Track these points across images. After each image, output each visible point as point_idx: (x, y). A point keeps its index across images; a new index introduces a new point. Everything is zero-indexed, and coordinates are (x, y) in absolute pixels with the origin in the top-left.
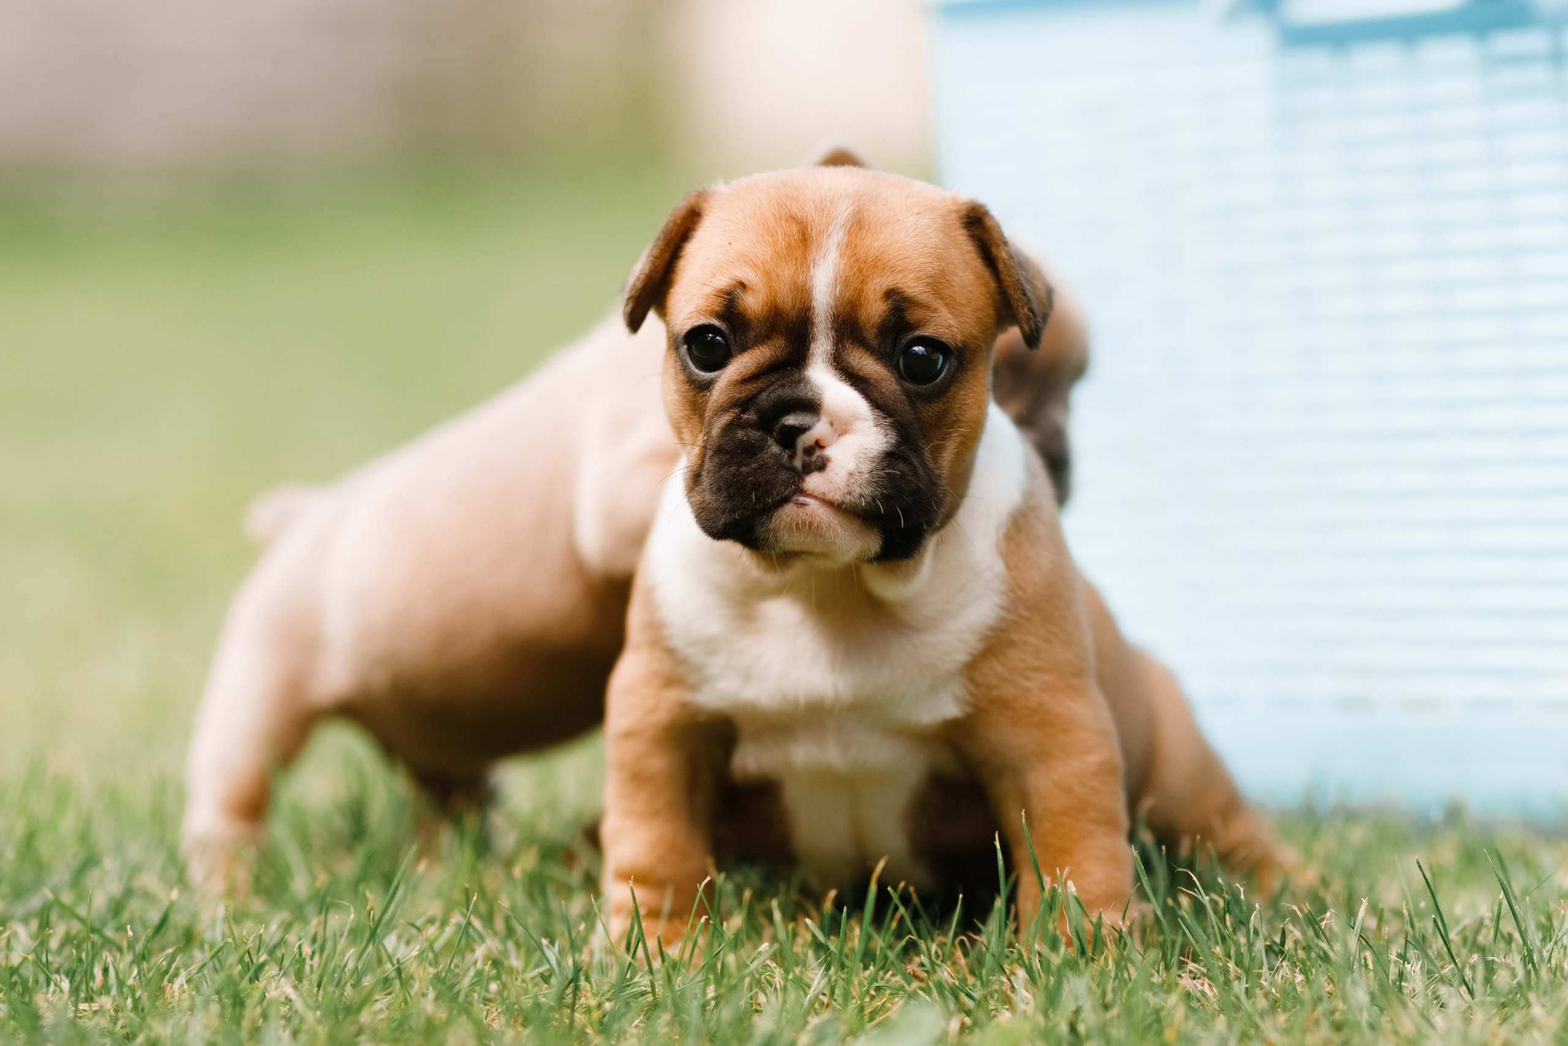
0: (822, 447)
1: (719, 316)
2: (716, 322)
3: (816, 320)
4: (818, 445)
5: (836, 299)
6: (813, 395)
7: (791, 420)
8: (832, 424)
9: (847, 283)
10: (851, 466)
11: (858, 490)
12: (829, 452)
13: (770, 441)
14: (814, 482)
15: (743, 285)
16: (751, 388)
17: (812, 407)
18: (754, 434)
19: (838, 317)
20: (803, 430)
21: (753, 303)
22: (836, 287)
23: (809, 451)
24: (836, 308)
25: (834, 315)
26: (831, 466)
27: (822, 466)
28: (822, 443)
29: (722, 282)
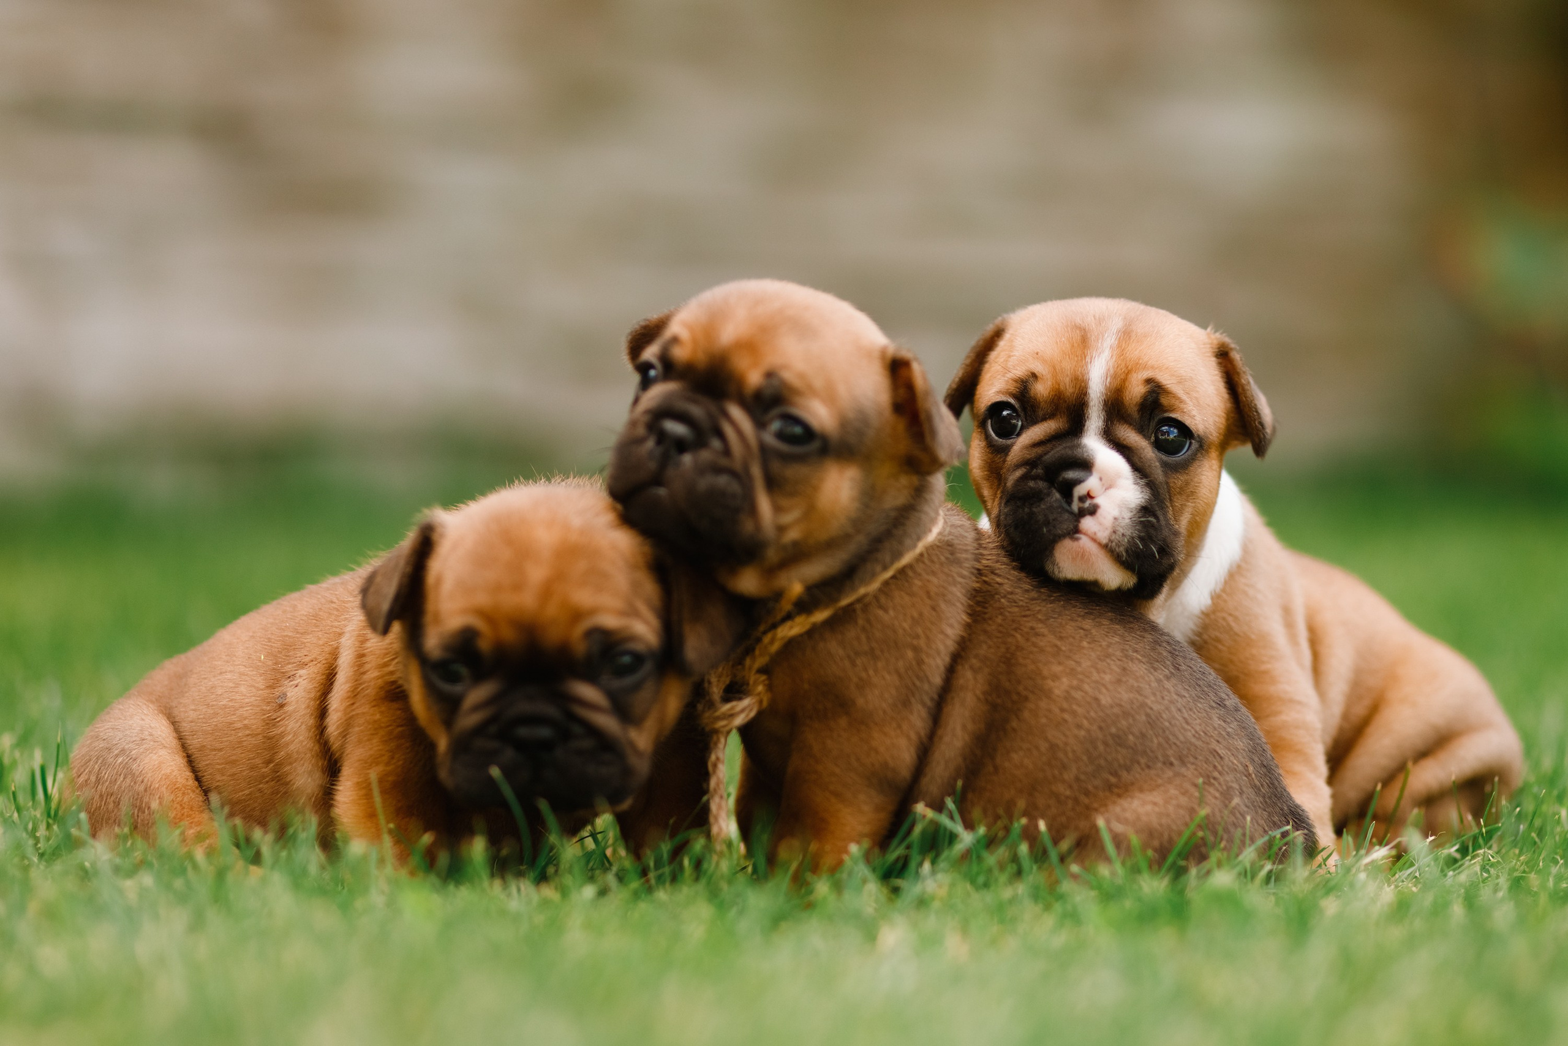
0: (1092, 498)
1: (1014, 396)
2: (1012, 401)
3: (1091, 404)
4: (1089, 496)
5: (1107, 389)
6: (1088, 456)
7: (1071, 475)
8: (1101, 479)
9: (1115, 376)
10: (1115, 513)
11: (1121, 531)
12: (1099, 500)
13: (1054, 491)
14: (1087, 523)
15: (1034, 376)
16: (1039, 450)
17: (1086, 465)
18: (1041, 484)
19: (1108, 401)
20: (1079, 482)
21: (1041, 390)
22: (1107, 378)
23: (1082, 499)
24: (1106, 395)
25: (1105, 400)
26: (1100, 512)
27: (1093, 511)
28: (1092, 494)
29: (1019, 372)
